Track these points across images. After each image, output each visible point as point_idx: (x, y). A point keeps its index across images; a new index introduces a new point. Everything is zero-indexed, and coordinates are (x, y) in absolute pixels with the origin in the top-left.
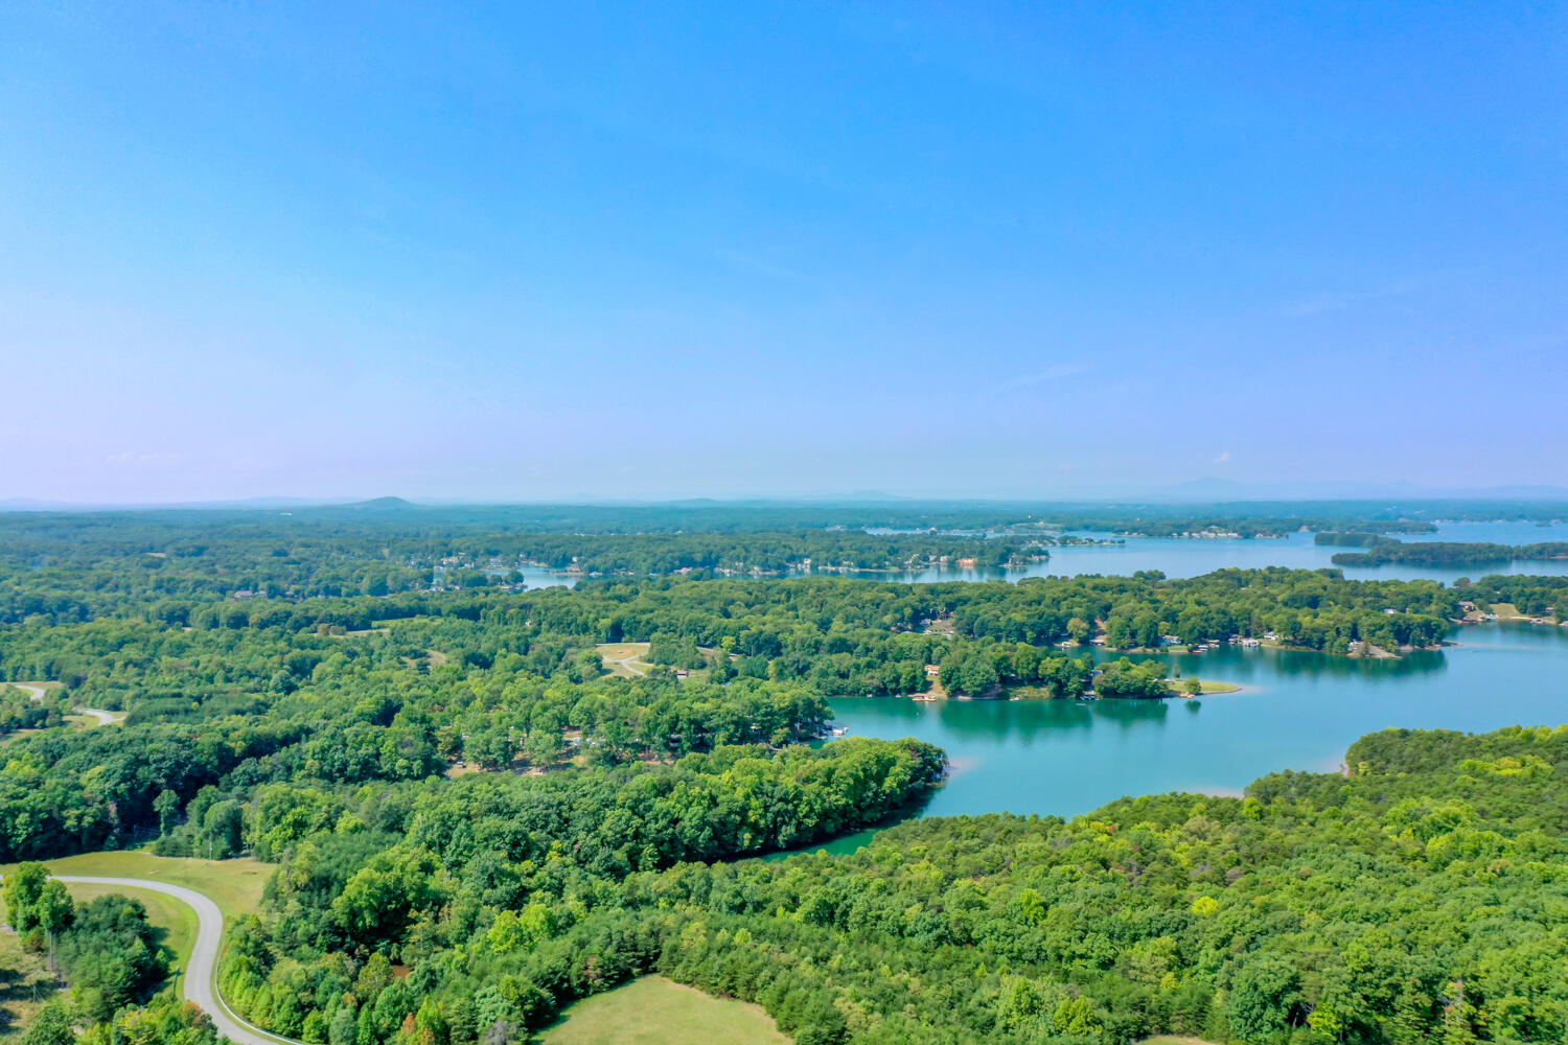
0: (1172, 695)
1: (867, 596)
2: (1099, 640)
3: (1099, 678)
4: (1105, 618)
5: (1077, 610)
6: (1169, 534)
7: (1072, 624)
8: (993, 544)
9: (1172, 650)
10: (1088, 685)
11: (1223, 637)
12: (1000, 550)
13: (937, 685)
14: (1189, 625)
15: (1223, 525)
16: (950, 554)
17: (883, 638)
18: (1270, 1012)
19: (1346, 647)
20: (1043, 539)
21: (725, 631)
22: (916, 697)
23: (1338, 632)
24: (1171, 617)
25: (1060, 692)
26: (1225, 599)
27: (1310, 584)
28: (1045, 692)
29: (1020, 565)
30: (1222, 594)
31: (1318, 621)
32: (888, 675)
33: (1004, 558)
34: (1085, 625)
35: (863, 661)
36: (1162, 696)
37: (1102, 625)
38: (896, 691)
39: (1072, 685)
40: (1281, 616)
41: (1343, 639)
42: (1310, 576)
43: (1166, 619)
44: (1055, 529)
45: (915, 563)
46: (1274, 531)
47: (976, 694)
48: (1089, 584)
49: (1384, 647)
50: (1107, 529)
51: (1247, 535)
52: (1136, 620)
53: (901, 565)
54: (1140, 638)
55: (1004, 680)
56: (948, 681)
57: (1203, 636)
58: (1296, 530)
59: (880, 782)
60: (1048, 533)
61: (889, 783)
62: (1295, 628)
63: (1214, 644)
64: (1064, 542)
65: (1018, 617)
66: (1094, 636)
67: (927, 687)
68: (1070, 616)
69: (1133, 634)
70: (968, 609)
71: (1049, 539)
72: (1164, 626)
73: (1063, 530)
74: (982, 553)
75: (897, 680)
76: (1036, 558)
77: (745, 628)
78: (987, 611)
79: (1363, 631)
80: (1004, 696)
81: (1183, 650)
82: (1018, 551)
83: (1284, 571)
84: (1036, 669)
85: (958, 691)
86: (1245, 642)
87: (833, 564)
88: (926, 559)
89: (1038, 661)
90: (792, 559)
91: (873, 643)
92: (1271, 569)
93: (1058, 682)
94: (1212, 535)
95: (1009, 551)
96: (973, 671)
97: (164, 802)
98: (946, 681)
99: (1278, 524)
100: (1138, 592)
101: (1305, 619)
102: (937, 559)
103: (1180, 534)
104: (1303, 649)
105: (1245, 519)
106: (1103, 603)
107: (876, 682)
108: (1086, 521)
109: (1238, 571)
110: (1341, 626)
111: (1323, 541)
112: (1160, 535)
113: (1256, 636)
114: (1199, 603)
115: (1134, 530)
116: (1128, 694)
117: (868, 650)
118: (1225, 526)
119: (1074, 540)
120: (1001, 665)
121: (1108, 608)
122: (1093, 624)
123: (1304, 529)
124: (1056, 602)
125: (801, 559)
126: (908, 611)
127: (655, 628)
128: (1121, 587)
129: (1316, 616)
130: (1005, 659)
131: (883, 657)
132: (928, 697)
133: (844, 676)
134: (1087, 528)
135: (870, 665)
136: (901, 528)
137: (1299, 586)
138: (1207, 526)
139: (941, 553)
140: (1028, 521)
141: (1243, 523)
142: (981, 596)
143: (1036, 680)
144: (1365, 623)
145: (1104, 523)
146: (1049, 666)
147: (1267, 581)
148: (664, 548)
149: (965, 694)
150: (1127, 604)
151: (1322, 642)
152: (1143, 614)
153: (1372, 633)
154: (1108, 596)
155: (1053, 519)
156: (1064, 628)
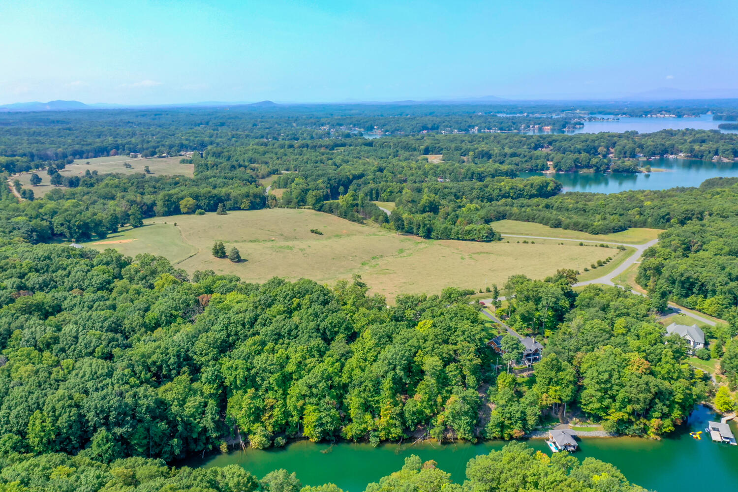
0: (640, 172)
1: (516, 139)
2: (610, 156)
3: (612, 165)
4: (613, 147)
5: (602, 144)
6: (641, 116)
7: (600, 150)
8: (558, 120)
9: (640, 159)
10: (608, 168)
11: (662, 155)
12: (562, 123)
13: (552, 168)
14: (648, 149)
15: (668, 111)
16: (539, 124)
17: (529, 152)
18: (662, 220)
19: (712, 158)
20: (580, 117)
21: (469, 150)
22: (544, 172)
23: (710, 152)
24: (641, 146)
25: (598, 170)
26: (664, 141)
27: (703, 135)
28: (592, 170)
29: (571, 129)
30: (663, 139)
31: (702, 148)
32: (534, 165)
33: (564, 126)
34: (605, 150)
35: (524, 160)
36: (636, 172)
37: (612, 150)
38: (536, 170)
39: (602, 168)
40: (686, 146)
41: (711, 155)
42: (704, 132)
43: (639, 147)
44: (585, 114)
45: (525, 128)
46: (694, 114)
47: (566, 171)
48: (606, 135)
49: (727, 158)
50: (610, 114)
51: (679, 115)
52: (627, 147)
53: (518, 129)
54: (627, 155)
55: (576, 166)
56: (556, 166)
57: (654, 154)
58: (705, 113)
59: (547, 187)
60: (582, 115)
61: (549, 188)
62: (692, 151)
63: (657, 157)
64: (590, 119)
65: (578, 147)
66: (609, 154)
67: (548, 169)
68: (600, 146)
69: (625, 153)
70: (558, 144)
71: (583, 118)
72: (638, 150)
73: (588, 114)
74: (554, 124)
75: (537, 166)
76: (578, 126)
77: (477, 149)
78: (565, 144)
79: (720, 152)
80: (576, 172)
81: (645, 159)
82: (570, 123)
83: (693, 130)
84: (589, 162)
85: (560, 170)
86: (671, 156)
87: (488, 129)
88: (529, 127)
89: (590, 160)
90: (470, 126)
91: (526, 154)
92: (687, 129)
93: (597, 167)
94: (662, 116)
95: (567, 123)
96: (565, 163)
97: (341, 189)
98: (555, 166)
99: (697, 110)
100: (627, 138)
101: (696, 147)
102: (533, 127)
103: (646, 116)
104: (694, 159)
105: (679, 108)
106: (613, 141)
107: (529, 167)
108: (600, 110)
109: (672, 130)
110: (711, 150)
111: (717, 118)
112: (637, 116)
113: (675, 154)
114: (653, 141)
115: (624, 114)
116: (623, 171)
117: (525, 156)
118: (669, 112)
119: (595, 119)
120: (576, 161)
121: (615, 143)
122: (608, 149)
123: (709, 113)
124: (593, 141)
125: (473, 127)
126: (533, 145)
127: (442, 149)
128: (620, 136)
129: (701, 146)
130: (577, 159)
131: (531, 158)
132: (548, 172)
133: (517, 165)
134: (600, 113)
135: (526, 161)
136: (510, 113)
137: (697, 136)
138: (660, 112)
139: (535, 124)
140: (572, 110)
141: (679, 110)
142: (562, 139)
143: (588, 166)
144: (721, 148)
145: (608, 111)
146: (594, 161)
147: (684, 134)
148: (414, 123)
149: (562, 171)
150: (624, 141)
151: (702, 156)
152: (629, 145)
153: (724, 153)
154: (615, 139)
155: (584, 109)
156: (597, 151)
